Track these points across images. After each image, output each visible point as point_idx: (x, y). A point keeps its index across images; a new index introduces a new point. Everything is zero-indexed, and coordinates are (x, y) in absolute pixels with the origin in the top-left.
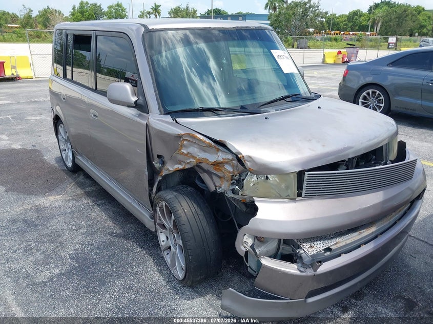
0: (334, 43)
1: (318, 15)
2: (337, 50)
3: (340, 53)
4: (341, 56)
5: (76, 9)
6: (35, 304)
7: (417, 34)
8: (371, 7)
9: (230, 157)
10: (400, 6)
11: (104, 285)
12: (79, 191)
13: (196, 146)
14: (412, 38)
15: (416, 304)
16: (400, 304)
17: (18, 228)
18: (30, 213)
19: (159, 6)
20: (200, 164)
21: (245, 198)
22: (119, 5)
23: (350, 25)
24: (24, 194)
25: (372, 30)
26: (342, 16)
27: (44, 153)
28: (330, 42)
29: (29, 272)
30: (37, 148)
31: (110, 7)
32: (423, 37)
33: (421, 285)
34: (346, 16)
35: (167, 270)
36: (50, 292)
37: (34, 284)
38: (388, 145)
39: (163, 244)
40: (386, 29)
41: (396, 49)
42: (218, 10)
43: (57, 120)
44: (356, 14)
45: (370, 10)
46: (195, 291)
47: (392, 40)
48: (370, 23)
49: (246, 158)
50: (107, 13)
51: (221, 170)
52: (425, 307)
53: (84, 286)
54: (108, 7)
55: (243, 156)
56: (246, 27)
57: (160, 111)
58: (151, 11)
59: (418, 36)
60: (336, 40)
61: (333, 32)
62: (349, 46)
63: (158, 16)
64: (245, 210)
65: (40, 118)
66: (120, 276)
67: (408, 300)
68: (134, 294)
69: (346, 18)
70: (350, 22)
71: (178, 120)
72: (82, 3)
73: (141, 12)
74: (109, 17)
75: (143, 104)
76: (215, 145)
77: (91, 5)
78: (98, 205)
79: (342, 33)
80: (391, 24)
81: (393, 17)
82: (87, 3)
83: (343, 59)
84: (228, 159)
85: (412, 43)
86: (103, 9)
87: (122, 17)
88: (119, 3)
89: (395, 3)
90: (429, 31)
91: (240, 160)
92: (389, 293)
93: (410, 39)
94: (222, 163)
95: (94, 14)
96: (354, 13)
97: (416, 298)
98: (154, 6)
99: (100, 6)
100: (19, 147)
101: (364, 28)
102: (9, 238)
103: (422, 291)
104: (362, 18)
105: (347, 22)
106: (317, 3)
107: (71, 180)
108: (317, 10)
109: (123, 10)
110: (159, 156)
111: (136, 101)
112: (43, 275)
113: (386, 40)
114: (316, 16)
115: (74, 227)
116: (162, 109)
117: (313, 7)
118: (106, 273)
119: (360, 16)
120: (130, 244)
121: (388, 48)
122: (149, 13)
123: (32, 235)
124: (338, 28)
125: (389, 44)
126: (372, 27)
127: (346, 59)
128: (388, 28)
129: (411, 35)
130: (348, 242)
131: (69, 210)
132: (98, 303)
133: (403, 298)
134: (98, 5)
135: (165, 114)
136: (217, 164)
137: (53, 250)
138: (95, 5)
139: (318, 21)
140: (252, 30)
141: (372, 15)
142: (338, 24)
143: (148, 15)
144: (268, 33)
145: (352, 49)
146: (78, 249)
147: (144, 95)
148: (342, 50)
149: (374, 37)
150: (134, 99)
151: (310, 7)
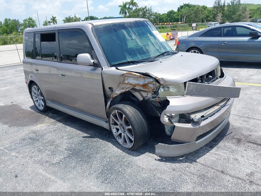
0: (162, 30)
1: (151, 15)
2: (166, 33)
3: (168, 34)
4: (169, 36)
5: (3, 24)
6: (59, 172)
7: (205, 21)
8: (179, 8)
9: (151, 80)
10: (194, 6)
11: (91, 158)
12: (53, 120)
13: (132, 78)
14: (203, 23)
15: (241, 140)
16: (235, 141)
17: (28, 142)
18: (31, 135)
19: (55, 18)
20: (135, 87)
21: (161, 99)
22: (30, 19)
23: (169, 19)
24: (22, 126)
25: (181, 21)
26: (164, 14)
27: (21, 106)
28: (160, 30)
29: (47, 160)
30: (14, 103)
31: (25, 20)
32: (209, 22)
33: (241, 132)
34: (166, 14)
35: (120, 146)
36: (64, 166)
37: (53, 164)
38: (216, 69)
39: (115, 134)
40: (189, 19)
41: (196, 30)
42: (92, 16)
43: (31, 84)
44: (171, 12)
45: (179, 10)
46: (138, 152)
47: (194, 25)
48: (179, 17)
49: (160, 79)
50: (23, 24)
51: (147, 88)
52: (245, 140)
53: (81, 161)
54: (23, 21)
55: (159, 79)
56: (139, 21)
57: (108, 65)
58: (51, 21)
59: (206, 22)
60: (163, 28)
61: (160, 24)
62: (172, 30)
63: (55, 23)
64: (160, 106)
65: (6, 88)
66: (97, 153)
67: (238, 139)
68: (109, 159)
69: (166, 15)
70: (168, 17)
71: (119, 68)
72: (6, 20)
73: (44, 22)
74: (25, 27)
75: (97, 63)
76: (143, 76)
77: (12, 20)
78: (68, 125)
79: (165, 24)
80: (192, 16)
81: (192, 12)
82: (10, 20)
83: (170, 37)
84: (151, 82)
85: (204, 26)
86: (20, 22)
87: (33, 26)
88: (30, 17)
89: (191, 5)
90: (211, 18)
91: (157, 81)
92: (228, 137)
93: (202, 24)
94: (148, 84)
95: (15, 26)
96: (170, 12)
97: (240, 137)
98: (52, 18)
99: (18, 21)
100: (3, 105)
101: (177, 20)
102: (26, 147)
103: (242, 134)
104: (175, 15)
105: (167, 17)
106: (150, 8)
107: (45, 116)
108: (150, 12)
109: (33, 22)
110: (110, 88)
111: (94, 62)
112: (56, 160)
113: (191, 25)
114: (150, 15)
115: (60, 137)
116: (109, 64)
117: (148, 10)
118: (89, 153)
119: (174, 13)
120: (95, 139)
121: (193, 29)
122: (49, 22)
123: (38, 144)
124: (163, 21)
125: (193, 27)
126: (181, 19)
127: (172, 38)
128: (190, 19)
129: (202, 22)
130: (210, 112)
131: (52, 130)
132: (92, 166)
133: (235, 138)
134: (17, 20)
135: (110, 67)
136: (144, 86)
137: (54, 148)
138: (15, 20)
139: (152, 18)
140: (142, 22)
141: (180, 13)
142: (162, 19)
143: (49, 24)
144: (146, 23)
145: (174, 32)
146: (68, 146)
147: (97, 59)
148: (169, 33)
149: (183, 24)
150: (92, 61)
151: (146, 11)
